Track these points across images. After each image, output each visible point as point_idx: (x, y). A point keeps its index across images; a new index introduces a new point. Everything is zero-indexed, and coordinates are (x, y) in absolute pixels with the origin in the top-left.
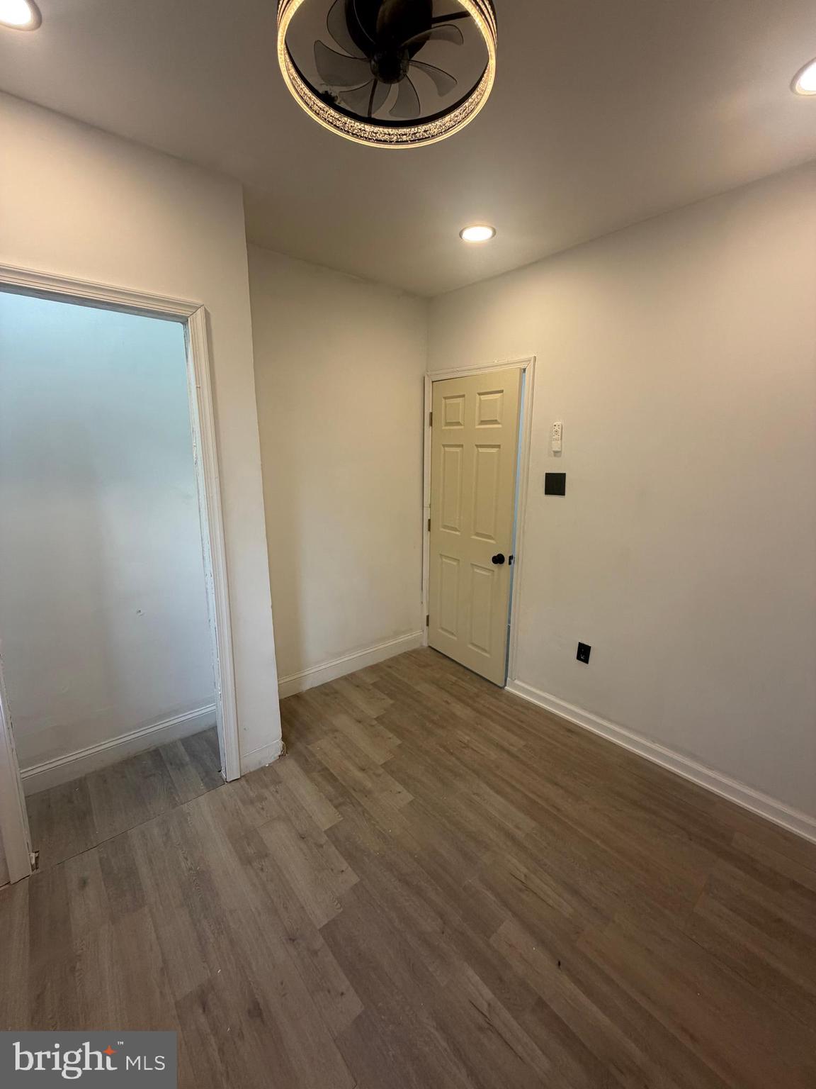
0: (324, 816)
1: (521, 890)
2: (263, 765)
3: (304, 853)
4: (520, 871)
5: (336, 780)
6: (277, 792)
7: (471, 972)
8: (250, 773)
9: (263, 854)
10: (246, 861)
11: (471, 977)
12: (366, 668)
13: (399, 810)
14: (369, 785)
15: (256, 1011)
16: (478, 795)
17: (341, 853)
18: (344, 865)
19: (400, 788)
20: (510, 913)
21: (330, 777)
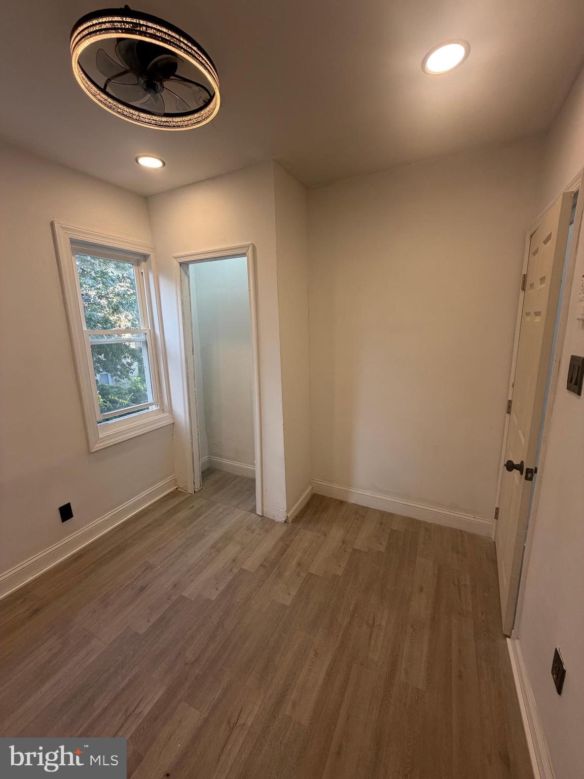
0: (251, 563)
1: (229, 722)
2: (275, 519)
3: (224, 565)
4: (247, 717)
5: (282, 555)
6: (260, 534)
7: (160, 693)
8: (268, 518)
9: (218, 551)
10: (213, 547)
11: (158, 694)
12: (409, 518)
13: (274, 600)
14: (287, 574)
15: (142, 589)
16: (316, 654)
17: (230, 582)
18: (221, 588)
19: (294, 592)
20: (206, 715)
21: (283, 551)
